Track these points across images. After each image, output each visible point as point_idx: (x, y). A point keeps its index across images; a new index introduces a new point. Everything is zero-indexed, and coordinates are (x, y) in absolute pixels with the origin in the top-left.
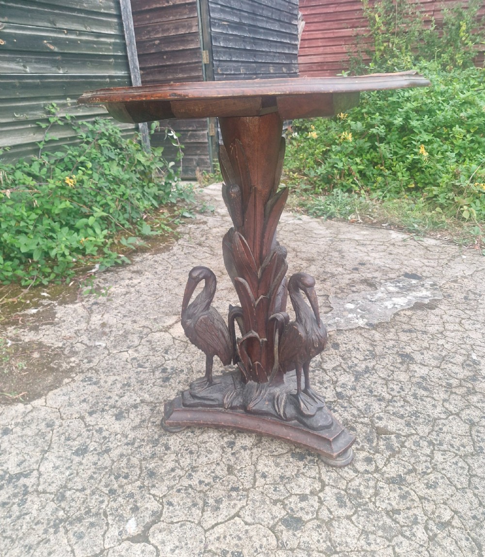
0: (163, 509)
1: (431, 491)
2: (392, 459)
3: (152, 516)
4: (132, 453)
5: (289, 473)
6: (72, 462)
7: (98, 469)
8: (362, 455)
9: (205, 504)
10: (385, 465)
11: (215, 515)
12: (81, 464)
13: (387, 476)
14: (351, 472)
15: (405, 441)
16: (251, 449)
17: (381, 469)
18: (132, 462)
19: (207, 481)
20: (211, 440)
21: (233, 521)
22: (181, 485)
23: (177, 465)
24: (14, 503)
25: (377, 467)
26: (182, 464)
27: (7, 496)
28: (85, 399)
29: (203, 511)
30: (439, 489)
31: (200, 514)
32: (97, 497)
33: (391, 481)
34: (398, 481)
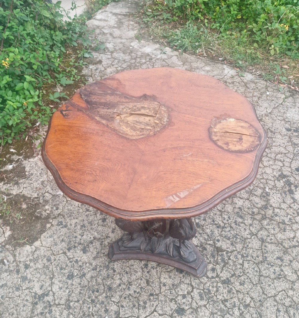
0: (119, 310)
1: (242, 287)
2: (224, 268)
3: (115, 314)
4: (97, 275)
5: (176, 282)
6: (68, 284)
7: (82, 287)
8: (210, 266)
9: (139, 305)
10: (221, 272)
11: (145, 312)
12: (73, 285)
13: (222, 279)
14: (205, 278)
15: (231, 255)
16: (157, 268)
17: (219, 275)
18: (98, 281)
19: (137, 291)
20: (135, 263)
21: (153, 314)
22: (126, 295)
23: (121, 282)
24: (46, 313)
25: (217, 274)
26: (123, 281)
27: (41, 308)
28: (63, 239)
29: (139, 309)
30: (245, 285)
31: (138, 312)
32: (86, 305)
33: (224, 282)
34: (227, 282)
